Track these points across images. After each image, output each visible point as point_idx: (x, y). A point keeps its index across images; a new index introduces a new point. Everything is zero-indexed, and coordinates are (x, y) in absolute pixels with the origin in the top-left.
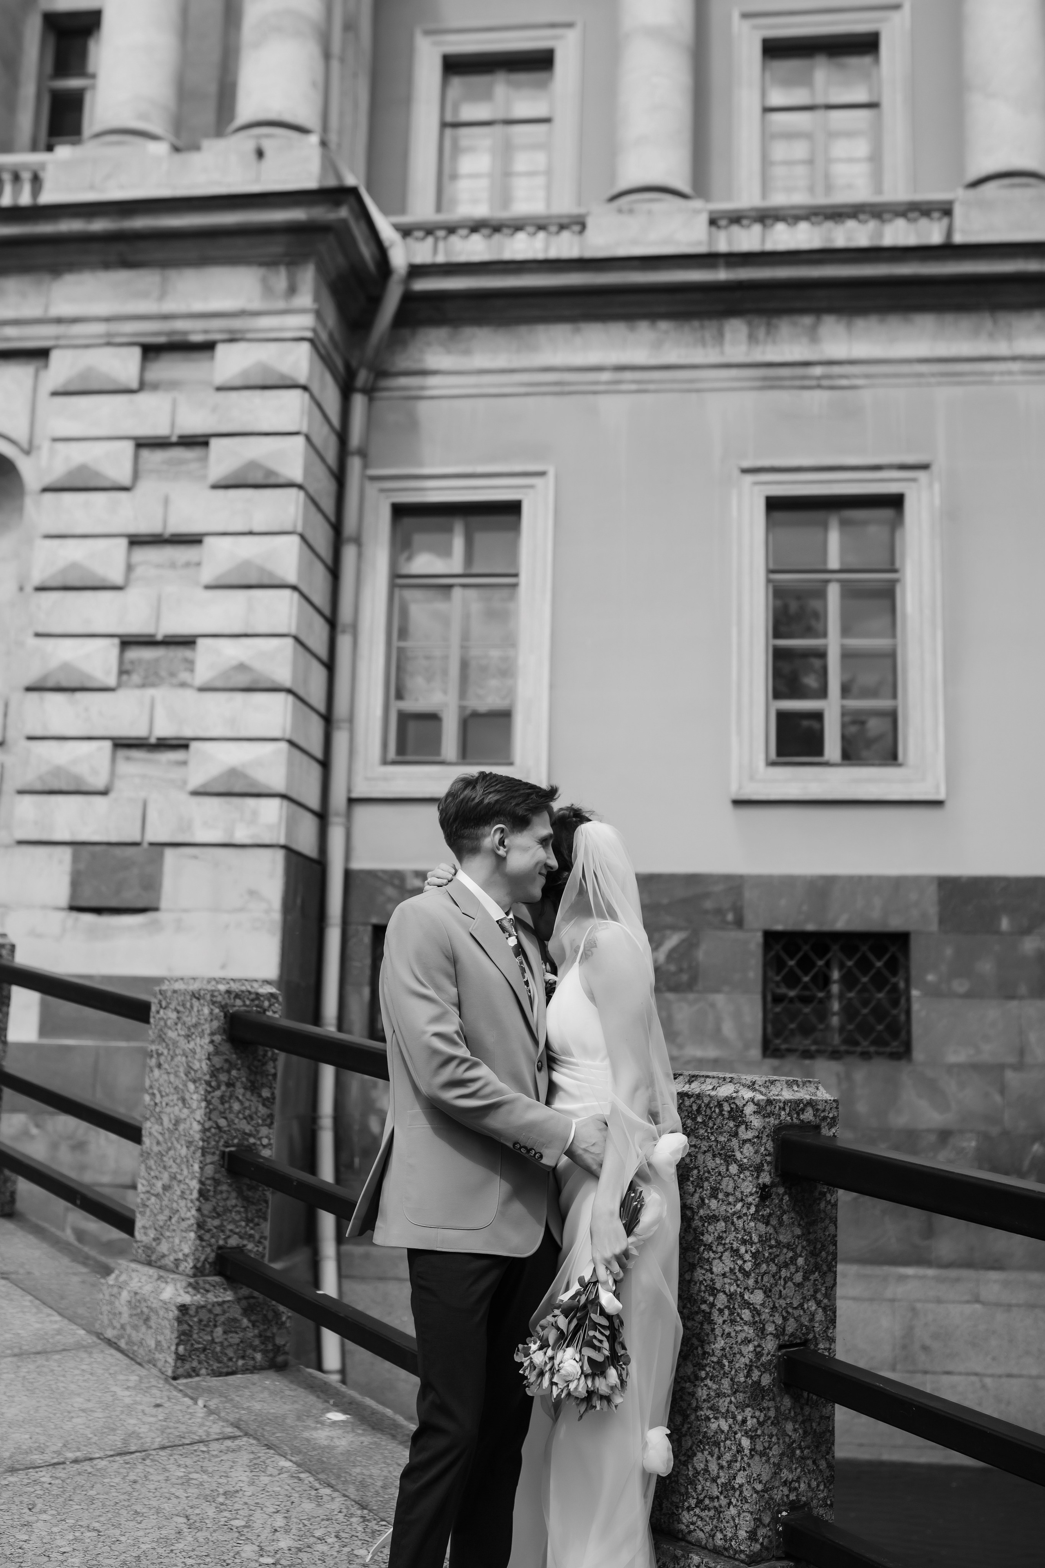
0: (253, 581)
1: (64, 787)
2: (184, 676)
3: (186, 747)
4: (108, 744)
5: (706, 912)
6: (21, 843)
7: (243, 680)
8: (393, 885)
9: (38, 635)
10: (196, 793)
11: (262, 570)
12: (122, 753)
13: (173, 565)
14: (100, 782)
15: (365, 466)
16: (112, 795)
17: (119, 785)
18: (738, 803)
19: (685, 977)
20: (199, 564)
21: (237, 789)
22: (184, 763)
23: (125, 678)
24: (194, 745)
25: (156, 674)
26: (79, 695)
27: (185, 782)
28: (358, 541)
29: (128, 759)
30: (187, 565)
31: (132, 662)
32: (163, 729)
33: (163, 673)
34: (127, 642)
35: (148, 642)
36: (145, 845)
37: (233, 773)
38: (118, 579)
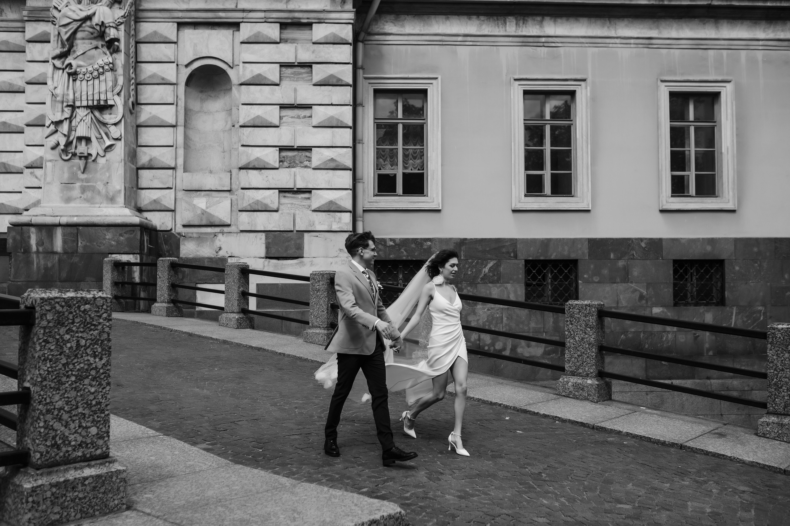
0: (334, 125)
1: (260, 209)
2: (307, 163)
3: (310, 192)
4: (277, 191)
5: (503, 253)
6: (242, 231)
7: (332, 165)
8: (381, 244)
9: (243, 146)
10: (314, 211)
11: (338, 120)
12: (281, 195)
13: (299, 117)
14: (275, 207)
15: (364, 74)
16: (280, 212)
17: (281, 207)
18: (514, 211)
19: (496, 278)
20: (311, 117)
21: (332, 209)
22: (309, 198)
23: (281, 163)
24: (313, 191)
25: (294, 162)
26: (263, 171)
27: (310, 206)
28: (361, 105)
29: (285, 197)
30: (305, 117)
31: (284, 157)
32: (300, 185)
33: (297, 162)
34: (282, 149)
35: (290, 149)
36: (295, 232)
37: (331, 202)
38: (277, 123)
